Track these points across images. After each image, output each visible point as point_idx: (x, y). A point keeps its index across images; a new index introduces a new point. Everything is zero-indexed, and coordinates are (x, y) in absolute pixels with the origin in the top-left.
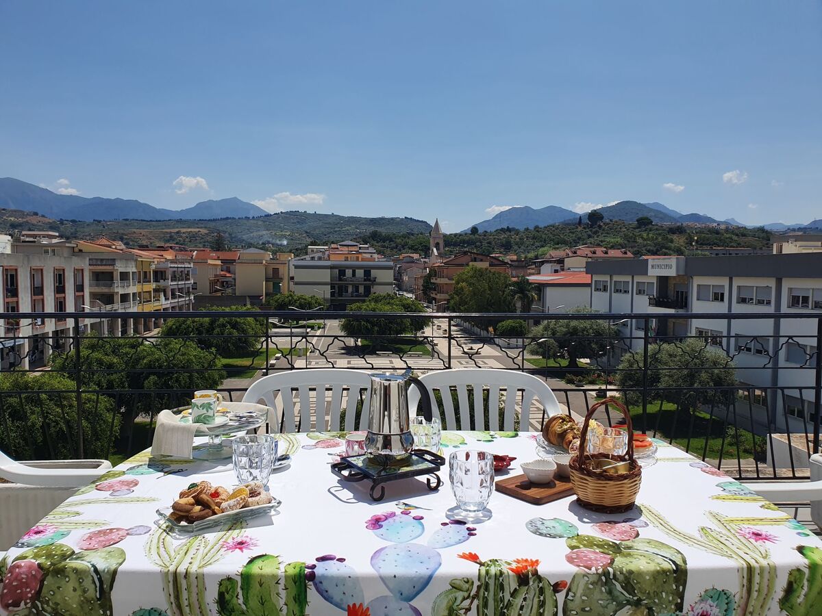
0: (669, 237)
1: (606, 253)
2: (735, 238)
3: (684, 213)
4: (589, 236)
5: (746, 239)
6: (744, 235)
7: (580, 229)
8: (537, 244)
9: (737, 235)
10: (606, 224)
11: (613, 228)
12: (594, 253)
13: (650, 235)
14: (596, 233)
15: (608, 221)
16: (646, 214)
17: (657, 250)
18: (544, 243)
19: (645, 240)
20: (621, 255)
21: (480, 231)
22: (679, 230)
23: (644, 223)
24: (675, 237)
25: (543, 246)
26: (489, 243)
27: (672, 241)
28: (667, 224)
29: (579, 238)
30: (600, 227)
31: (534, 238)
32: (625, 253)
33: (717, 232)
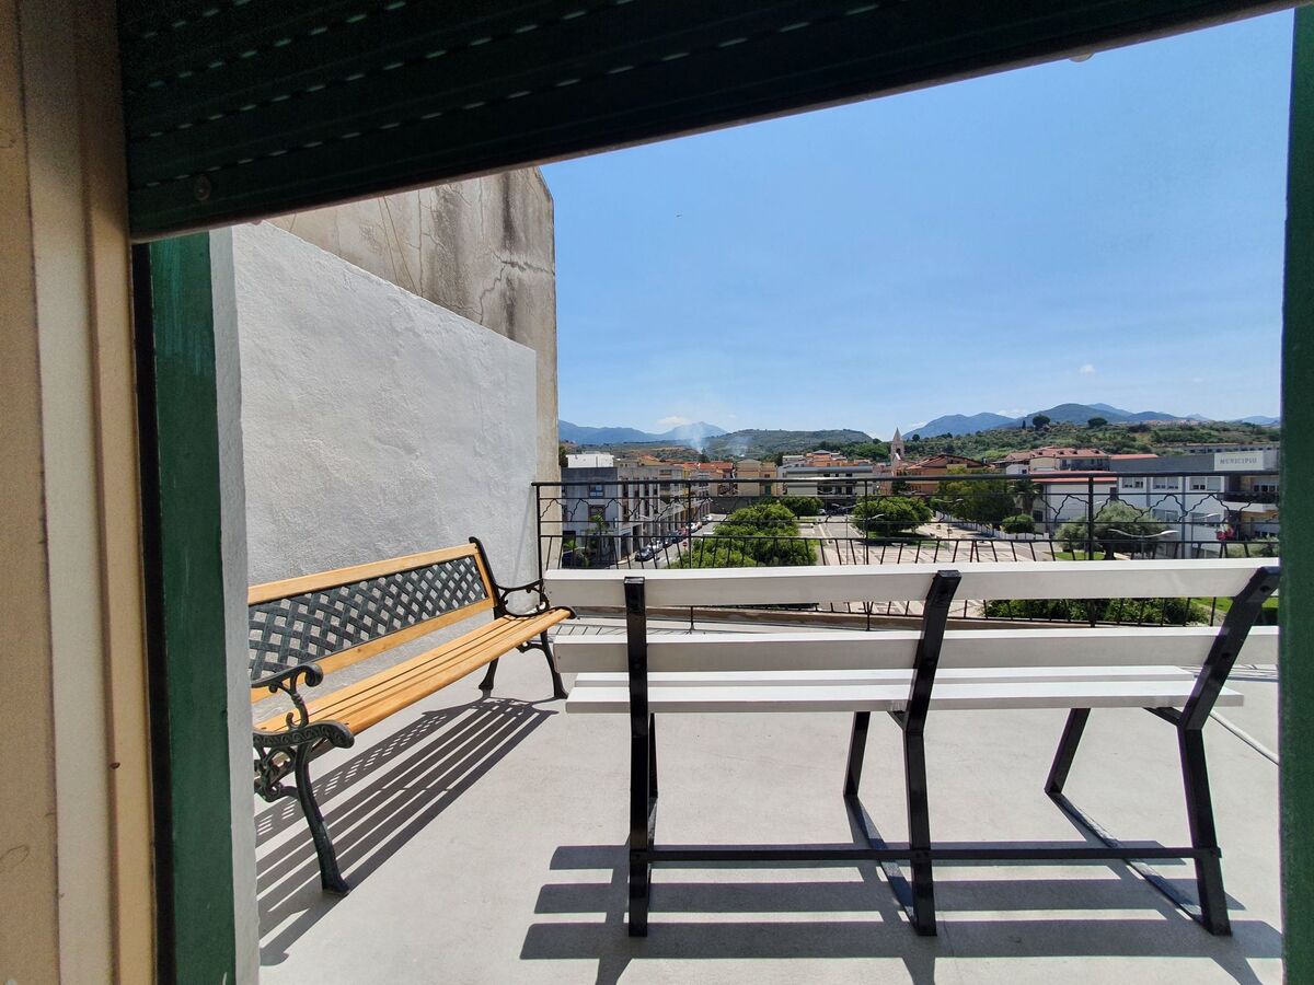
0: (1132, 435)
1: (1075, 453)
2: (1215, 433)
3: (1135, 412)
4: (1035, 439)
5: (1230, 434)
6: (1225, 430)
7: (1024, 432)
8: (980, 448)
9: (1217, 430)
10: (1053, 427)
11: (1062, 431)
12: (1062, 453)
13: (1107, 435)
14: (1042, 435)
15: (1054, 424)
16: (1096, 415)
17: (1118, 449)
18: (988, 446)
19: (1101, 440)
20: (1094, 455)
21: (922, 437)
22: (1143, 429)
23: (1097, 423)
24: (1137, 435)
25: (985, 450)
26: (932, 448)
27: (1134, 440)
28: (1123, 423)
29: (1025, 441)
30: (1046, 429)
31: (976, 442)
32: (1097, 452)
33: (1191, 429)
